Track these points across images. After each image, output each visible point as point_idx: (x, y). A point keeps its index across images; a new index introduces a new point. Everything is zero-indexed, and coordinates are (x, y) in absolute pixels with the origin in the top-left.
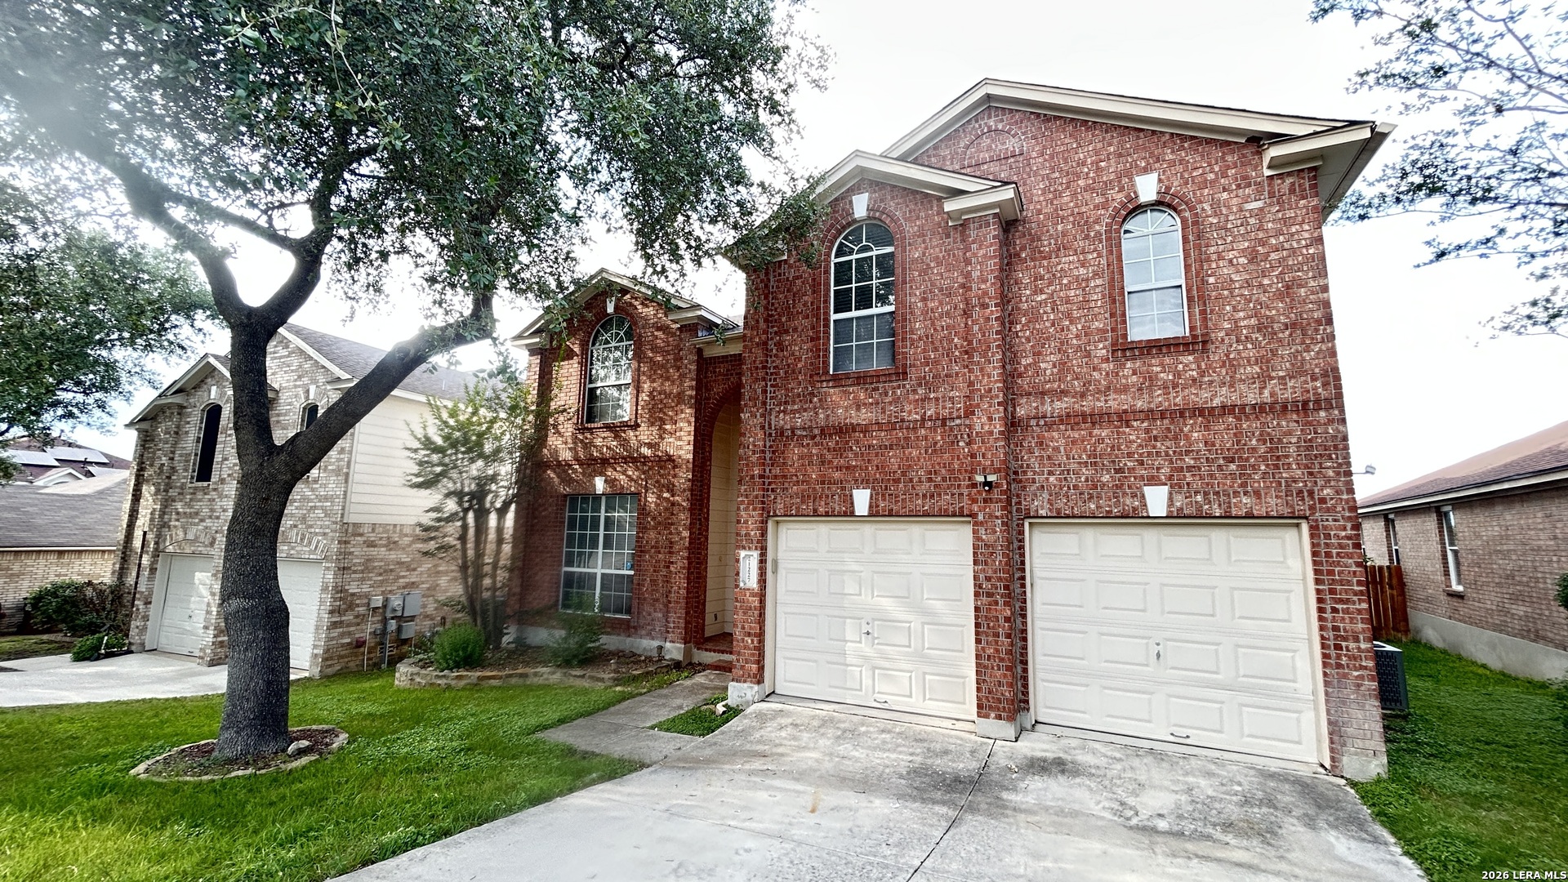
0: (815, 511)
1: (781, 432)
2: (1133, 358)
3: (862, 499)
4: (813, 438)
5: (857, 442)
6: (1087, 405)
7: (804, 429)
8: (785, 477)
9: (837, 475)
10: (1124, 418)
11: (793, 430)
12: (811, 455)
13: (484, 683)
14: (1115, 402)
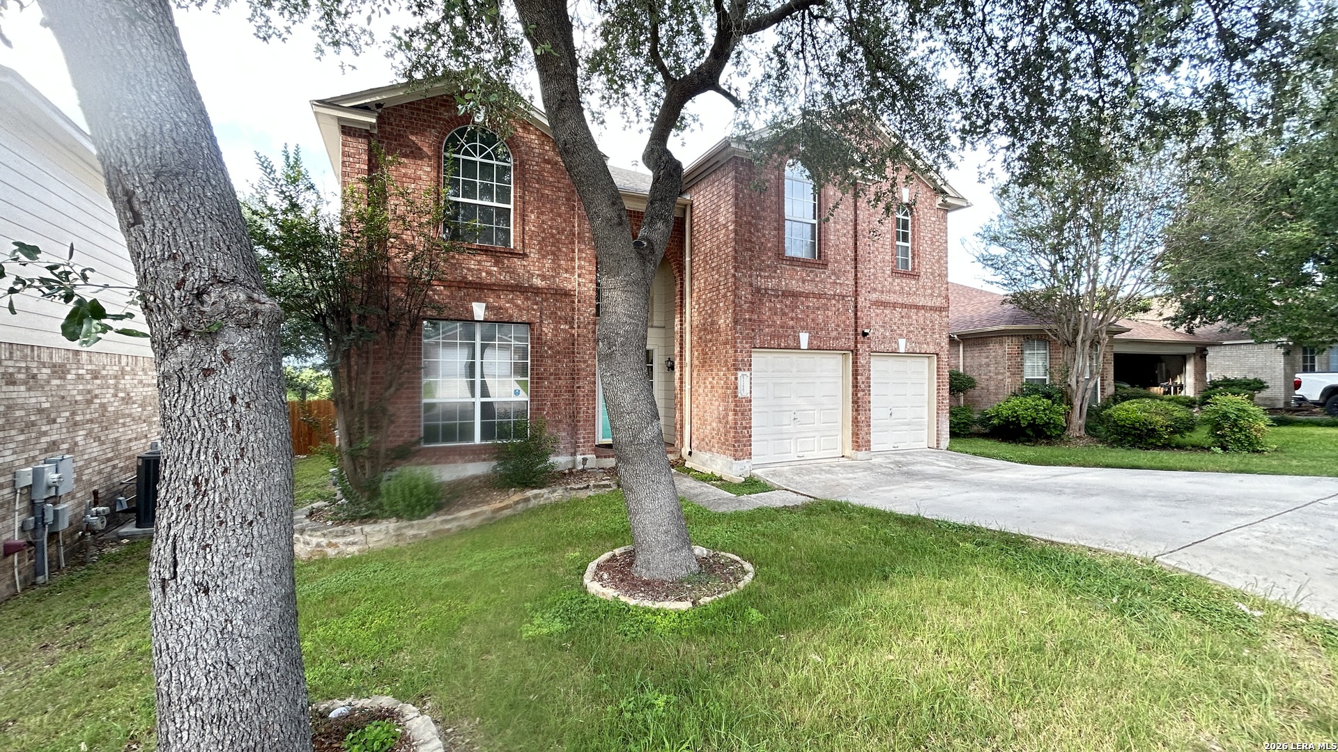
0: (779, 345)
1: (758, 290)
2: (898, 278)
3: (804, 338)
4: (778, 297)
5: (803, 303)
6: (884, 298)
7: (772, 290)
8: (760, 321)
9: (791, 323)
10: (894, 305)
11: (766, 289)
12: (776, 308)
13: (497, 515)
14: (892, 298)
